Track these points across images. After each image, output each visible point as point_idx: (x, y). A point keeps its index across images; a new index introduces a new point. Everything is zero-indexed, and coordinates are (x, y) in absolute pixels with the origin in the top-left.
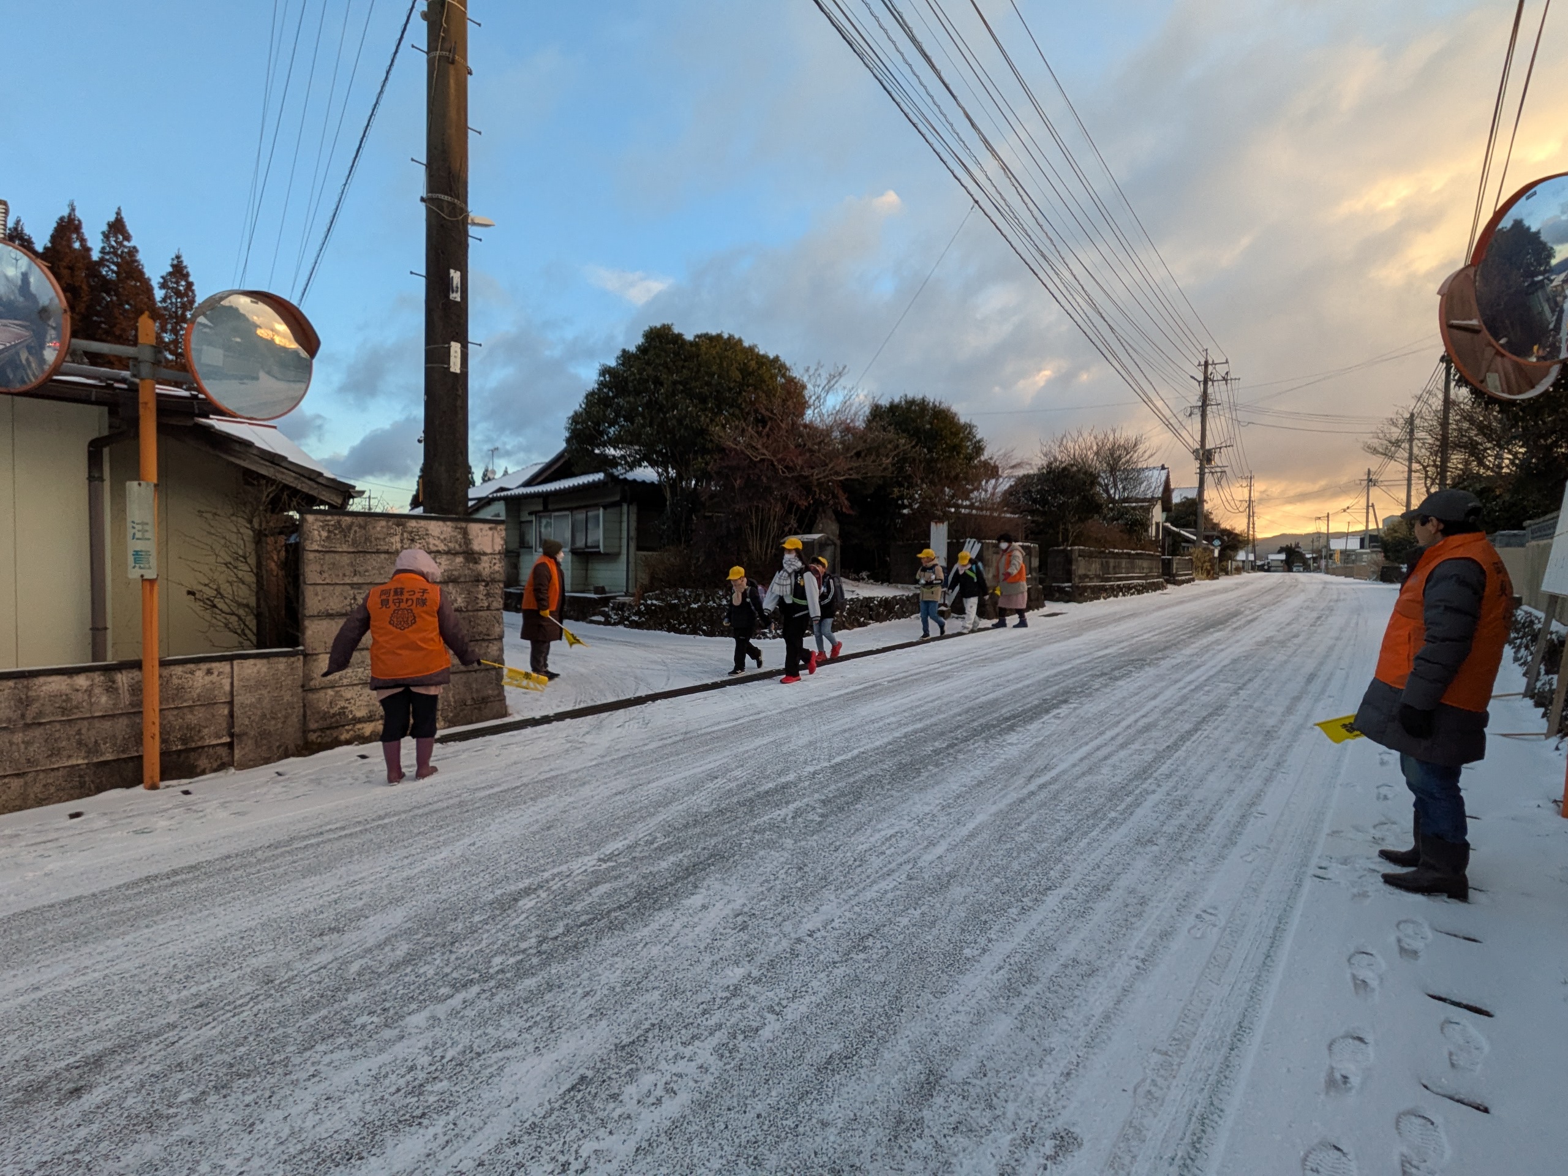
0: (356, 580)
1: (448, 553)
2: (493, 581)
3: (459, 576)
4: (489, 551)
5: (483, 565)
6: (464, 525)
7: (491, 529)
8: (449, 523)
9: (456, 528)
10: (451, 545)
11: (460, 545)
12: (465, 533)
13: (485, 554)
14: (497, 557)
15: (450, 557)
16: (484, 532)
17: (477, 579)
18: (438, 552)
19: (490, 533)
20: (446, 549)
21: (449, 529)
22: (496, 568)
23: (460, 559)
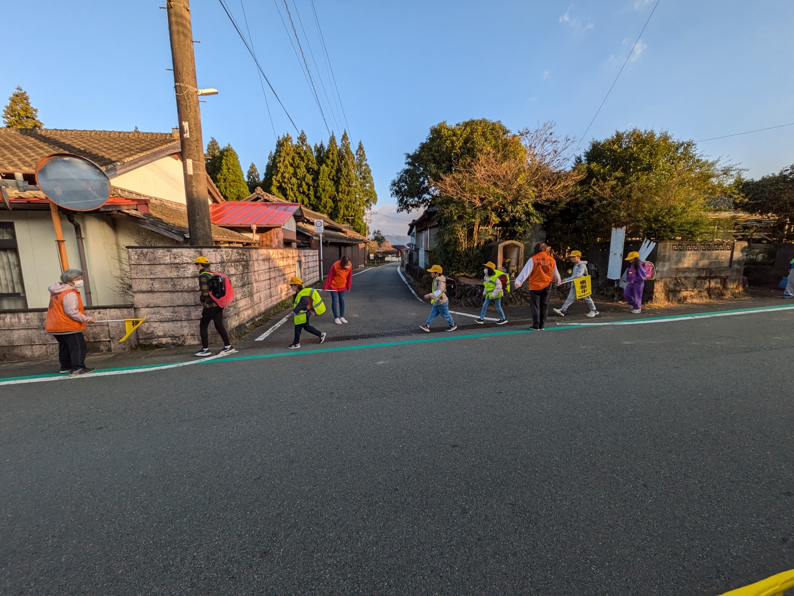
0: (152, 276)
6: (200, 250)
7: (214, 251)
8: (192, 249)
9: (196, 251)
14: (219, 265)
18: (188, 263)
21: (193, 252)
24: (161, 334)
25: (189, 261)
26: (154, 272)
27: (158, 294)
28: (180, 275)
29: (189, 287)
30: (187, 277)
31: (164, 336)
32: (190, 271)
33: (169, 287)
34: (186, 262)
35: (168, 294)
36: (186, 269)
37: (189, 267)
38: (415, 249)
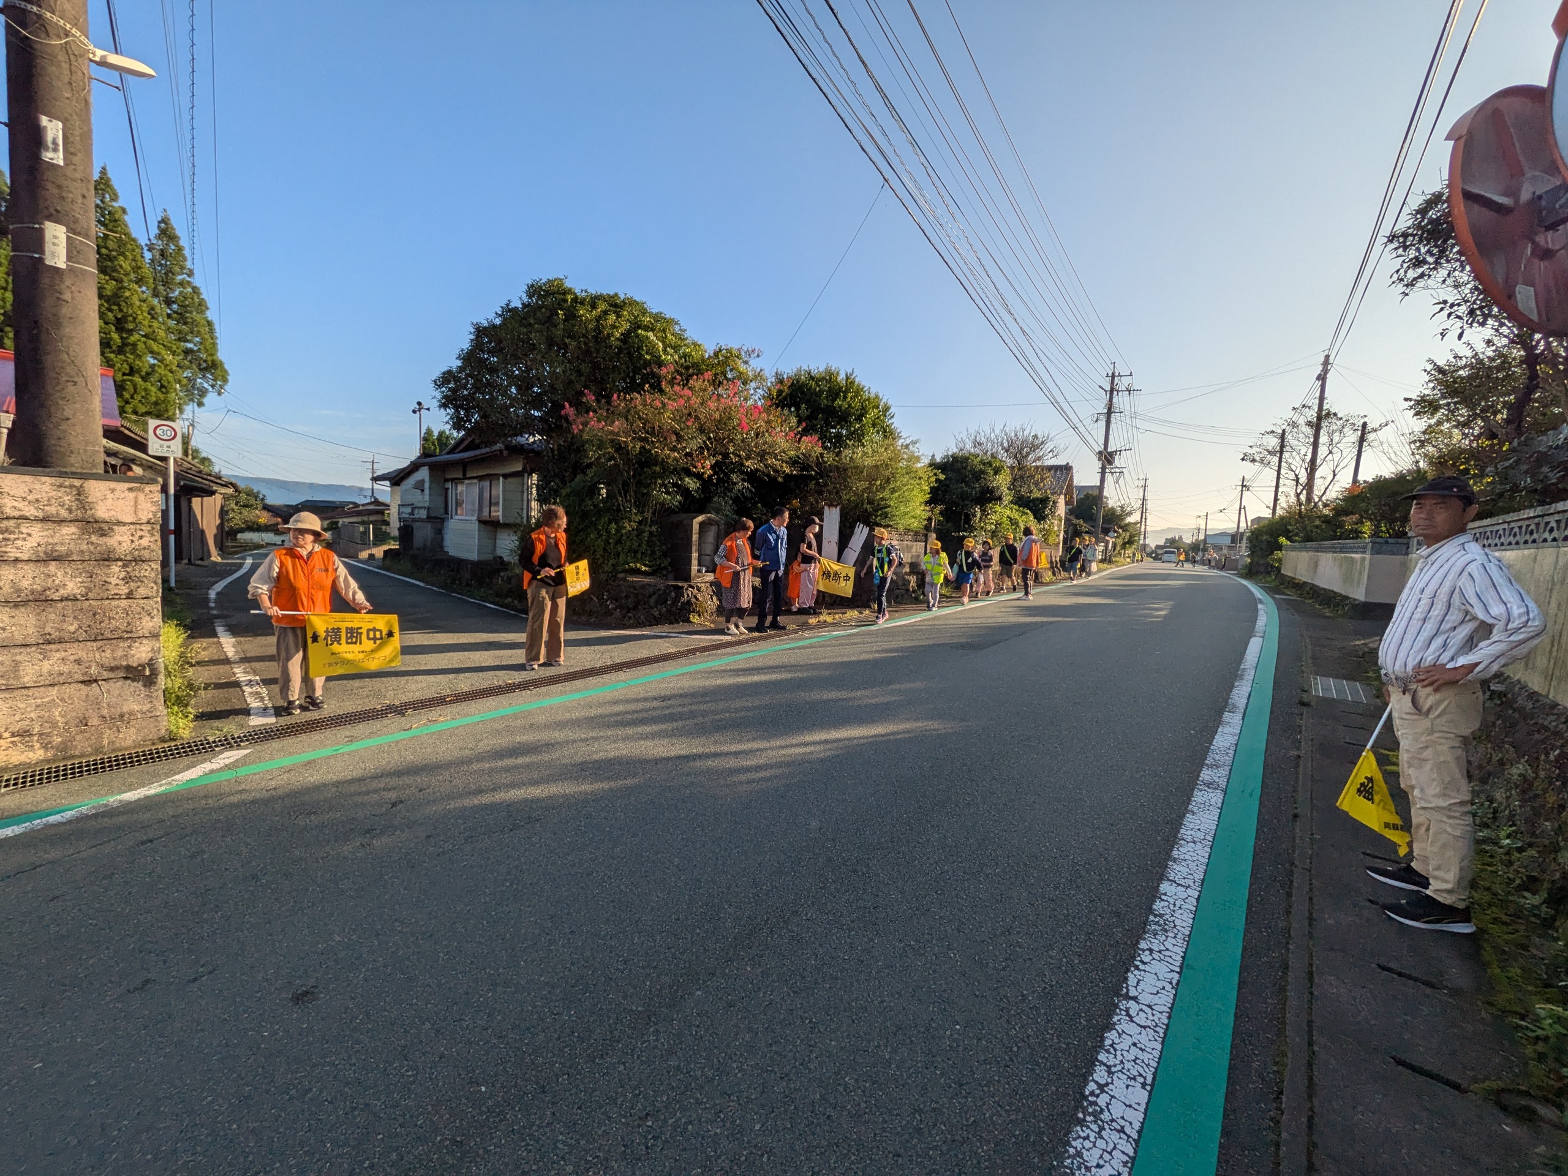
1: (45, 520)
2: (138, 560)
3: (69, 553)
4: (128, 519)
6: (75, 482)
7: (130, 489)
8: (46, 479)
9: (60, 486)
10: (52, 510)
11: (70, 511)
12: (80, 492)
14: (146, 528)
15: (50, 525)
16: (117, 494)
17: (107, 558)
18: (20, 518)
19: (132, 495)
20: (40, 514)
21: (46, 488)
22: (145, 542)
23: (69, 530)
25: (30, 511)
29: (19, 591)
32: (31, 543)
34: (17, 514)
36: (12, 536)
37: (25, 530)
38: (428, 517)
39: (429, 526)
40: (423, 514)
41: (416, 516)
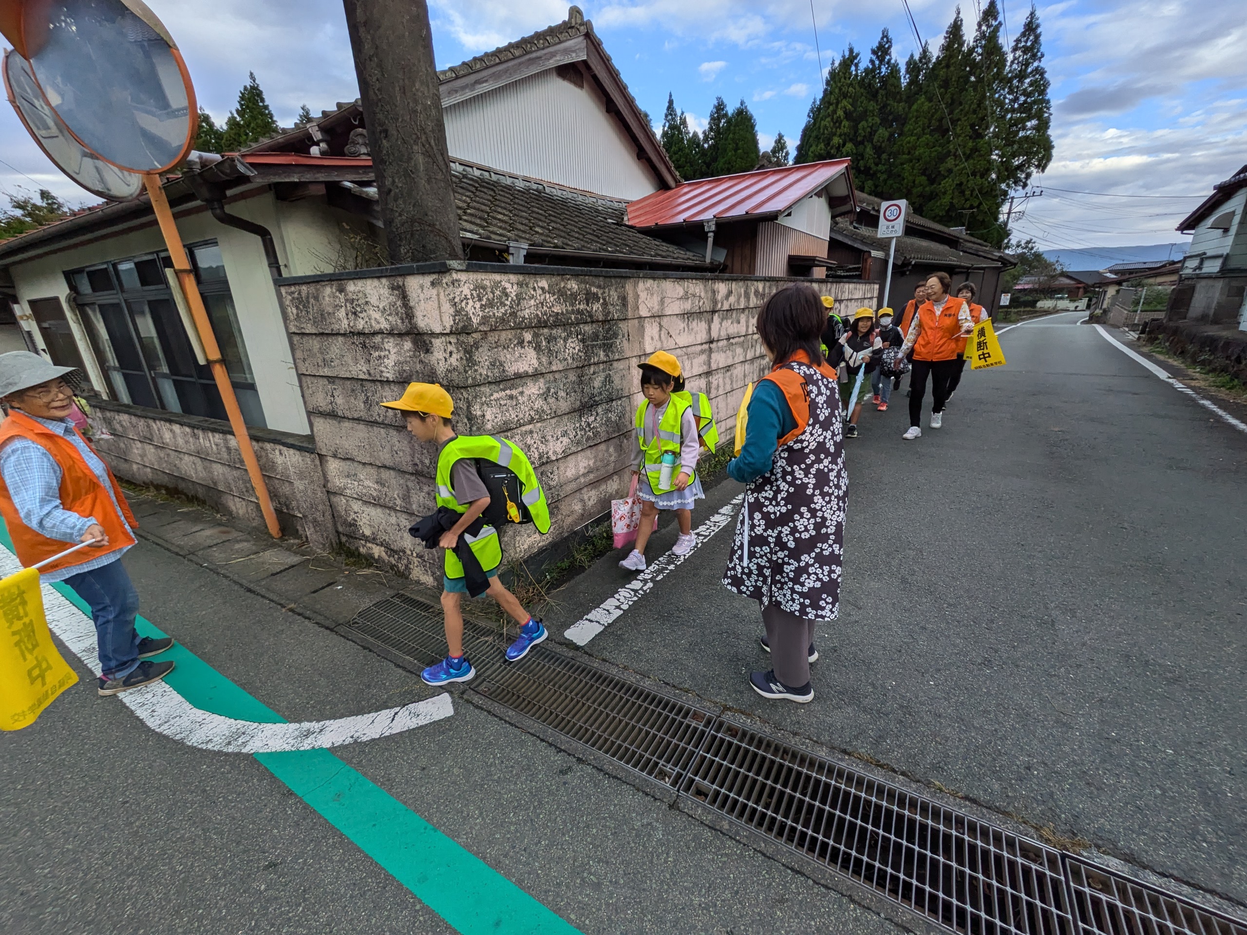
0: (326, 372)
1: (391, 334)
4: (438, 329)
5: (435, 353)
6: (400, 280)
7: (433, 284)
8: (384, 281)
9: (393, 288)
10: (393, 320)
11: (403, 320)
12: (404, 294)
13: (433, 335)
14: (453, 340)
15: (397, 340)
16: (425, 291)
18: (380, 332)
19: (434, 292)
20: (389, 327)
21: (386, 292)
22: (454, 360)
23: (408, 345)
24: (368, 533)
25: (384, 325)
26: (327, 357)
27: (347, 424)
28: (372, 372)
30: (388, 382)
31: (373, 540)
33: (358, 407)
34: (377, 327)
35: (361, 427)
36: (382, 354)
37: (386, 346)
38: (1222, 270)
39: (1219, 284)
40: (1212, 267)
41: (1204, 270)
